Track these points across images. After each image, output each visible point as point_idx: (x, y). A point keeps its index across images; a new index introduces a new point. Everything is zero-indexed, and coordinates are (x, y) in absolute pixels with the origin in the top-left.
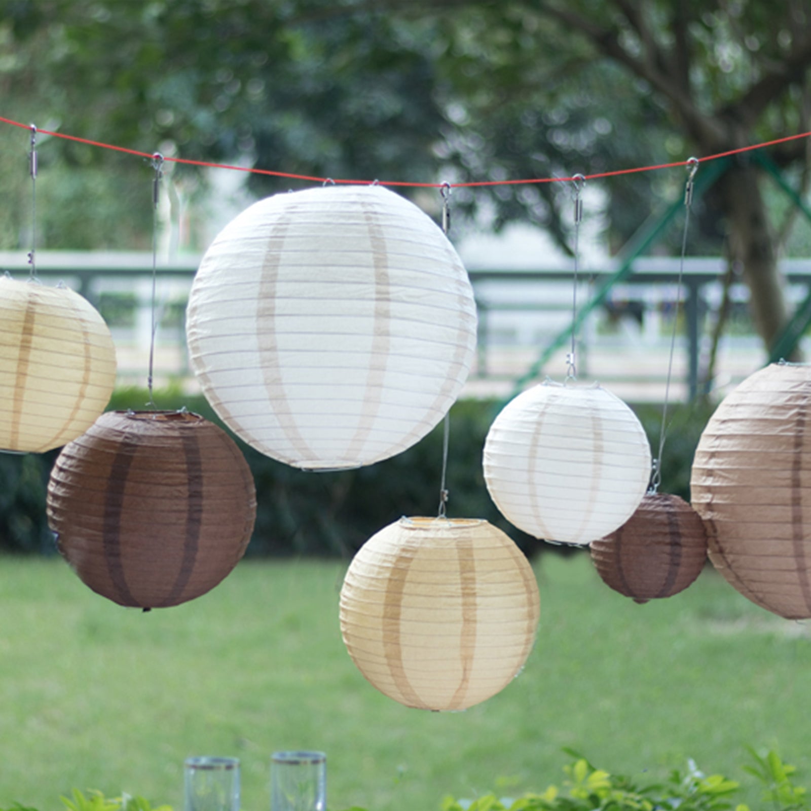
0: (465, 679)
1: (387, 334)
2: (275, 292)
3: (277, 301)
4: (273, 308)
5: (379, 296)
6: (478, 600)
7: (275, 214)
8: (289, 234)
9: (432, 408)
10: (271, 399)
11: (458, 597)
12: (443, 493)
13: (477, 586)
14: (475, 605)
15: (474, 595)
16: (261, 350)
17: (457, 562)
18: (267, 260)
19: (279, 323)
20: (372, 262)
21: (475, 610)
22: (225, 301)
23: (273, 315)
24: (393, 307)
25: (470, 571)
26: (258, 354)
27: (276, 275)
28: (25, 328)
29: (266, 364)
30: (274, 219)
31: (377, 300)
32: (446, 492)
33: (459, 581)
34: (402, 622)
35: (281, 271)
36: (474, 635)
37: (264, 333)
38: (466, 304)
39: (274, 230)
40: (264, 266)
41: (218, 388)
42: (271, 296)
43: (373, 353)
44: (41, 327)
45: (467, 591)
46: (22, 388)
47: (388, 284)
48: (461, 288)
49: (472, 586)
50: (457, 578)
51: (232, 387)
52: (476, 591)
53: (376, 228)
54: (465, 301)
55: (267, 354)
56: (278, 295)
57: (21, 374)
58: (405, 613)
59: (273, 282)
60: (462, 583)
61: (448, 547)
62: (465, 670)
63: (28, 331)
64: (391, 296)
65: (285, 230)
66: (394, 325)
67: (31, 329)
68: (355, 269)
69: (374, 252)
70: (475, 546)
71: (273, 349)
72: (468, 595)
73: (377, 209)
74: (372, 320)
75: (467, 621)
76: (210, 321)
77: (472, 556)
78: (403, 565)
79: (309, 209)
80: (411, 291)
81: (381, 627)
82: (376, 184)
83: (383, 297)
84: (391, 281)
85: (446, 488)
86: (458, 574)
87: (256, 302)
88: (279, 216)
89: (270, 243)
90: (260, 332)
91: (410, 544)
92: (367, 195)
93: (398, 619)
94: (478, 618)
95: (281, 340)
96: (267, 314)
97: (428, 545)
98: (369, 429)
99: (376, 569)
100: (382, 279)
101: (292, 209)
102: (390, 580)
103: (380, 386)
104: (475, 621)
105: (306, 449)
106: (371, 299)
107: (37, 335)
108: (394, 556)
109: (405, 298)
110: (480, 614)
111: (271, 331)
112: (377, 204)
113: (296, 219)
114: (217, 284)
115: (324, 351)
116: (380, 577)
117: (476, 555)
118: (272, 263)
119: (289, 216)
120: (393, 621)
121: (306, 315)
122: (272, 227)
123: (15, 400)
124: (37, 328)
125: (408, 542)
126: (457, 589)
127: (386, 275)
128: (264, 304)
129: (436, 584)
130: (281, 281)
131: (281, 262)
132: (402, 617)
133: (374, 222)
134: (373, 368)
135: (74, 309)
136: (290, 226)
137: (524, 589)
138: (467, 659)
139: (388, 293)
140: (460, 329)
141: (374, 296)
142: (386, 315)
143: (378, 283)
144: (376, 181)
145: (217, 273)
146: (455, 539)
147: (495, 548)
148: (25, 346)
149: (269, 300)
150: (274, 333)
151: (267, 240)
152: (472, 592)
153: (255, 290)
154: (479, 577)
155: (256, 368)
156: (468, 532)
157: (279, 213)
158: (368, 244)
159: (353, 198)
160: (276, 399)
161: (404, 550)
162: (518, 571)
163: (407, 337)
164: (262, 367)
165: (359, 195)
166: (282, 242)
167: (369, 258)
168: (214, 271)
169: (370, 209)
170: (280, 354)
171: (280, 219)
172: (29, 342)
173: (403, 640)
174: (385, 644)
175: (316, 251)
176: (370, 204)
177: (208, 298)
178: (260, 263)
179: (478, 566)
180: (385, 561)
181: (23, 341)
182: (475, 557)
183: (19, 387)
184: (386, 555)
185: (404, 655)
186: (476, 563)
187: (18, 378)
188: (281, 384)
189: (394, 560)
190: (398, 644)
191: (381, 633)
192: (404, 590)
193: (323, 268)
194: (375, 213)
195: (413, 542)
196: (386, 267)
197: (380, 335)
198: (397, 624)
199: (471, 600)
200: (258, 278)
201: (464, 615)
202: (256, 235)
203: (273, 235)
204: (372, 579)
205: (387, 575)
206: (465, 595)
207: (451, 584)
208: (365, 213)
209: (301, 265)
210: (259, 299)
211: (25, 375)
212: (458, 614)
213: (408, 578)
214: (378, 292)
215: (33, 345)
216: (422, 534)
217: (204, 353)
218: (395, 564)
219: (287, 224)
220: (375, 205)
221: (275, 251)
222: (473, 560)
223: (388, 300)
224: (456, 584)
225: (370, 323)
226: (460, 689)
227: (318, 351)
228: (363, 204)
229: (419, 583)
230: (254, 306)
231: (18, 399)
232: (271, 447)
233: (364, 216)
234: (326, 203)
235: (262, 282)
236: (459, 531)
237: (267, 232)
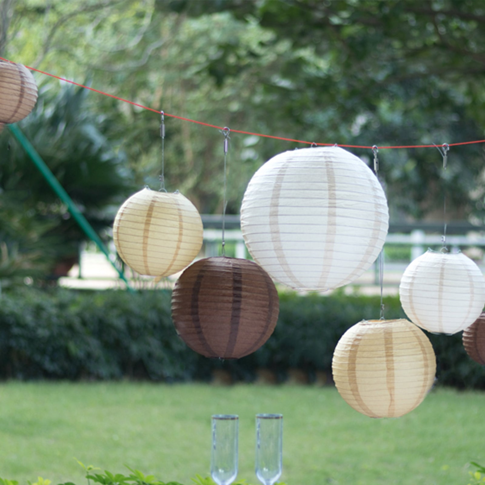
0: (392, 400)
1: (335, 224)
2: (278, 203)
3: (279, 208)
4: (277, 211)
5: (330, 205)
6: (394, 358)
7: (281, 162)
8: (286, 173)
9: (361, 261)
10: (278, 257)
11: (384, 357)
12: (382, 306)
13: (394, 351)
14: (393, 360)
15: (392, 356)
16: (272, 233)
17: (384, 340)
18: (275, 187)
19: (281, 219)
20: (327, 188)
21: (393, 363)
22: (255, 208)
23: (277, 215)
24: (338, 211)
25: (390, 344)
26: (270, 235)
27: (279, 194)
28: (148, 214)
29: (274, 240)
30: (280, 166)
31: (329, 207)
32: (383, 305)
33: (384, 349)
34: (357, 372)
35: (282, 192)
36: (393, 376)
37: (273, 224)
38: (379, 208)
39: (280, 171)
40: (274, 190)
41: (254, 251)
42: (277, 206)
43: (327, 234)
44: (156, 213)
45: (388, 354)
46: (146, 244)
47: (335, 199)
48: (377, 200)
49: (390, 351)
50: (383, 348)
51: (259, 251)
52: (393, 354)
53: (331, 170)
54: (379, 206)
55: (274, 235)
56: (280, 204)
57: (146, 237)
58: (358, 367)
59: (278, 198)
60: (386, 350)
61: (379, 332)
62: (391, 395)
63: (149, 215)
64: (337, 205)
65: (285, 171)
66: (338, 220)
67: (151, 214)
68: (318, 191)
69: (328, 183)
70: (394, 331)
71: (277, 232)
72: (389, 356)
73: (333, 160)
74: (327, 218)
75: (389, 369)
76: (249, 217)
77: (391, 336)
78: (356, 343)
79: (298, 160)
80: (347, 202)
81: (347, 375)
82: (336, 146)
83: (332, 206)
84: (337, 197)
85: (383, 303)
86: (384, 345)
87: (269, 208)
88: (283, 164)
89: (277, 178)
90: (271, 224)
91: (361, 332)
92: (328, 152)
93: (354, 370)
94: (395, 367)
95: (281, 228)
96: (274, 214)
97: (370, 332)
98: (328, 272)
99: (345, 346)
100: (332, 197)
101: (290, 161)
102: (351, 351)
103: (332, 250)
104: (393, 369)
105: (298, 282)
106: (326, 207)
107: (154, 217)
108: (353, 338)
109: (344, 206)
110: (396, 365)
111: (276, 223)
112: (333, 157)
113: (291, 165)
114: (252, 198)
115: (302, 233)
116: (346, 349)
117: (394, 336)
118: (277, 188)
119: (288, 164)
120: (352, 372)
121: (293, 215)
122: (279, 170)
123: (144, 250)
124: (154, 214)
125: (360, 331)
126: (383, 353)
127: (334, 194)
128: (273, 209)
129: (372, 351)
130: (281, 198)
131: (282, 188)
132: (356, 369)
133: (330, 167)
134: (328, 242)
135: (176, 204)
136: (287, 169)
137: (421, 352)
138: (391, 389)
139: (335, 203)
140: (375, 221)
141: (327, 205)
142: (334, 215)
143: (330, 199)
144: (336, 144)
145: (253, 193)
146: (383, 328)
147: (405, 332)
148: (148, 223)
149: (275, 208)
150: (278, 224)
151: (276, 176)
152: (391, 354)
153: (269, 202)
154: (395, 347)
155: (270, 241)
156: (391, 325)
157: (283, 162)
158: (326, 179)
159: (321, 154)
160: (280, 257)
161: (358, 335)
162: (418, 343)
163: (345, 226)
164: (273, 241)
165: (324, 152)
166: (283, 178)
167: (326, 185)
168: (251, 192)
169: (329, 160)
170: (281, 235)
171: (284, 165)
172: (150, 221)
173: (358, 381)
174: (350, 384)
175: (299, 182)
176: (329, 157)
177: (248, 205)
178: (272, 188)
179: (394, 341)
180: (349, 342)
181: (146, 220)
182: (393, 336)
183: (145, 243)
184: (350, 339)
185: (359, 389)
186: (394, 340)
187: (144, 239)
188: (282, 250)
189: (353, 341)
190: (356, 383)
191: (348, 378)
192: (357, 356)
193: (302, 191)
194: (331, 162)
195: (363, 331)
196: (335, 190)
197: (331, 225)
198: (355, 373)
199: (390, 358)
200: (270, 196)
201: (387, 366)
202: (271, 173)
203: (279, 174)
204: (343, 351)
205: (349, 348)
206: (387, 356)
207: (380, 351)
208: (326, 162)
209: (291, 189)
210: (270, 207)
211: (147, 237)
212: (384, 366)
213: (359, 349)
214: (330, 203)
215: (151, 222)
216: (368, 327)
217: (247, 233)
218: (353, 342)
219: (286, 168)
220: (332, 158)
221: (279, 182)
222: (392, 338)
223: (335, 207)
224: (383, 350)
225: (325, 219)
226: (390, 405)
227: (299, 233)
228: (325, 157)
229: (364, 351)
230: (268, 210)
231: (145, 249)
232: (282, 281)
233: (325, 164)
234: (307, 157)
235: (272, 198)
236: (386, 324)
237: (276, 172)
